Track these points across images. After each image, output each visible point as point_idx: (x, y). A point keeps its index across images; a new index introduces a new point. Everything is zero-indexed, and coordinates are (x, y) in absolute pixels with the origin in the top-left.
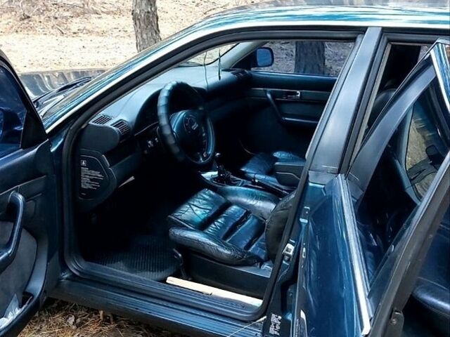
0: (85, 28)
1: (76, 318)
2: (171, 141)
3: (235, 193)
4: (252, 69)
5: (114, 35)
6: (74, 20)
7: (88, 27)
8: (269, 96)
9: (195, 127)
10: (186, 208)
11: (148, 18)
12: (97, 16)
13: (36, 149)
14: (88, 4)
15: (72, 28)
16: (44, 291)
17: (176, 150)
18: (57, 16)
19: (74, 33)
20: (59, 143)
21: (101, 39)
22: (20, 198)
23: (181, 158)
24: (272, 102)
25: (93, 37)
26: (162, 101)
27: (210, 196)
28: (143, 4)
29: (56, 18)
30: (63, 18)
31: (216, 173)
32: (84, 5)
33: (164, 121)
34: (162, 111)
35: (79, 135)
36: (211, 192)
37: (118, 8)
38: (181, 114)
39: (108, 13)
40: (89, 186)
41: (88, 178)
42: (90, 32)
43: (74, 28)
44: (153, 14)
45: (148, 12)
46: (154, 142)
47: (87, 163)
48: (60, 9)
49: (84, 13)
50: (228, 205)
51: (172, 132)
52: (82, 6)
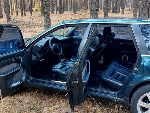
0: (30, 30)
1: (31, 93)
2: (52, 50)
3: (68, 63)
4: (73, 36)
5: (39, 32)
6: (27, 28)
7: (31, 30)
8: (77, 42)
9: (57, 47)
10: (56, 66)
11: (48, 26)
12: (34, 27)
13: (24, 49)
14: (31, 24)
15: (26, 30)
16: (25, 80)
17: (53, 51)
18: (22, 27)
19: (27, 32)
20: (28, 50)
21: (35, 33)
22: (21, 58)
23: (54, 53)
24: (78, 44)
25: (33, 33)
26: (50, 41)
27: (62, 64)
28: (47, 23)
29: (22, 28)
30: (24, 27)
31: (63, 60)
32: (30, 24)
33: (50, 45)
34: (50, 43)
35: (32, 48)
36: (62, 63)
37: (40, 24)
38: (54, 44)
39: (37, 26)
40: (34, 60)
41: (34, 58)
42: (32, 31)
43: (27, 30)
44: (50, 25)
45: (48, 25)
46: (48, 50)
47: (34, 54)
48: (23, 25)
49: (30, 26)
50: (66, 66)
51: (52, 48)
52: (29, 24)
